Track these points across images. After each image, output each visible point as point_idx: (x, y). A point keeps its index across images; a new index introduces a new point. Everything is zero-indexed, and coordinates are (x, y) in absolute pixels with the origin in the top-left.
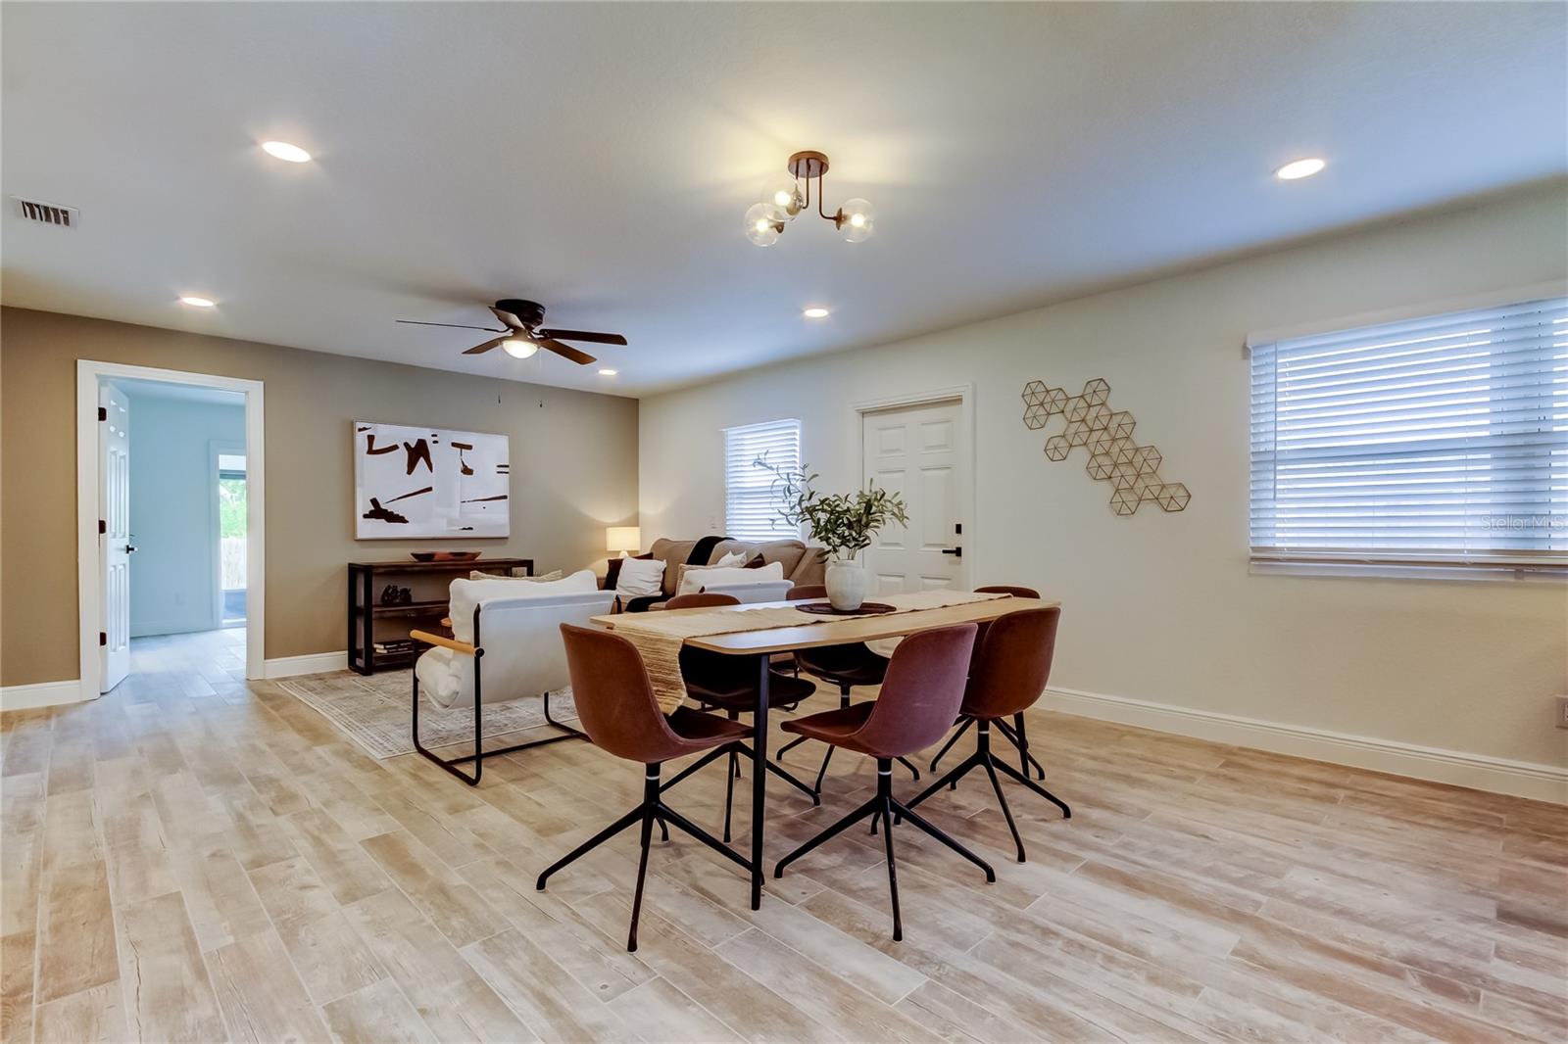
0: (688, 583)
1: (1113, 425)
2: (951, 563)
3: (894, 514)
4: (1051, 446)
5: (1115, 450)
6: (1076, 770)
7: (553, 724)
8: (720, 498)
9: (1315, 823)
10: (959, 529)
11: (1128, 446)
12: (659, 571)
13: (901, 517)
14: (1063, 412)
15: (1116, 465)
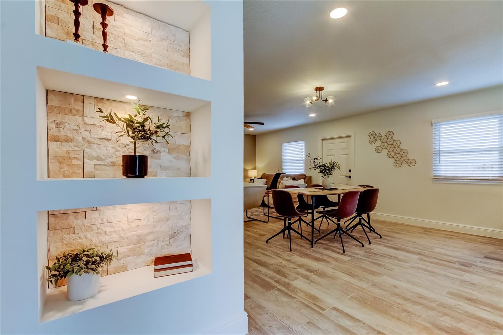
0: (282, 184)
1: (395, 143)
2: (348, 180)
3: (337, 167)
4: (377, 149)
5: (395, 150)
6: (383, 231)
7: (248, 218)
8: (280, 162)
9: (446, 242)
10: (350, 171)
11: (399, 149)
12: (265, 182)
13: (339, 168)
14: (380, 140)
15: (395, 154)
